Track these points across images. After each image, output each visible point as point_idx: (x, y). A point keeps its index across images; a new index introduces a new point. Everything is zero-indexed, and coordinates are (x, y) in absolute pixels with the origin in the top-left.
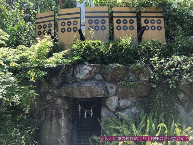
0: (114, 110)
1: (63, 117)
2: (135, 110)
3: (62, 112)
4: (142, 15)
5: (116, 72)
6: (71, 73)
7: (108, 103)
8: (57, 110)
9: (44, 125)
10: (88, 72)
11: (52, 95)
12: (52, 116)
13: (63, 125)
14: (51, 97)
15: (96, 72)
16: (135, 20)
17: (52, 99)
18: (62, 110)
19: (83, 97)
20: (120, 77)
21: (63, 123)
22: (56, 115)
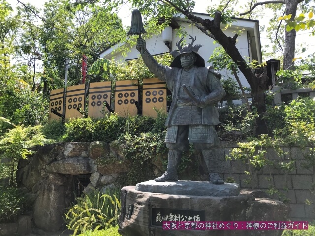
0: (95, 186)
1: (53, 192)
2: (113, 186)
3: (53, 187)
4: (144, 87)
5: (95, 150)
6: (62, 151)
7: (91, 178)
8: (49, 185)
9: (37, 199)
10: (71, 149)
11: (45, 171)
12: (44, 190)
13: (52, 199)
14: (44, 173)
15: (81, 150)
16: (136, 92)
17: (45, 175)
18: (53, 185)
19: (68, 173)
20: (101, 153)
21: (52, 197)
22: (48, 189)
